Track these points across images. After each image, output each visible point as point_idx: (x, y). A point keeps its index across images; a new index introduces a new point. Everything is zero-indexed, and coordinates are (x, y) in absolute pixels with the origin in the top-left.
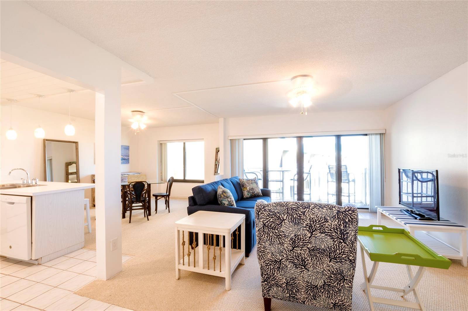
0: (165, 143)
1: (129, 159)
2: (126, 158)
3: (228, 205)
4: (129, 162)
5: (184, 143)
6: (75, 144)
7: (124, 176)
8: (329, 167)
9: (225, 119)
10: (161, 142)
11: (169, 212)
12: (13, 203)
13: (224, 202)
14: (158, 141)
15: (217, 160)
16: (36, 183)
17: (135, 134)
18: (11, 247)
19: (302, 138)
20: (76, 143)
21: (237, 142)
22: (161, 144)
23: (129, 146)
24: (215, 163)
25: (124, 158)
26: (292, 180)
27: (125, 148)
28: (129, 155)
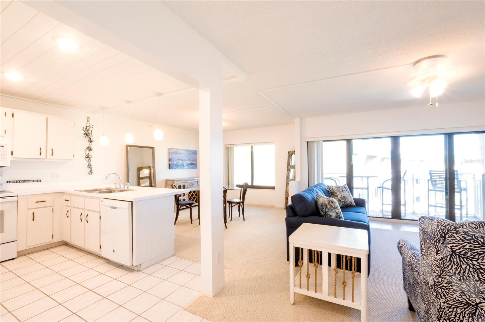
0: (232, 148)
1: (197, 164)
2: (194, 163)
3: (335, 217)
4: (197, 167)
5: (252, 147)
6: (151, 149)
7: (194, 181)
8: (430, 172)
9: (300, 119)
10: (228, 147)
11: (244, 220)
12: (115, 208)
13: (330, 213)
14: (225, 145)
15: (290, 165)
16: (128, 188)
18: (114, 251)
19: (396, 137)
20: (153, 148)
21: (315, 144)
22: (228, 148)
23: (197, 151)
24: (288, 167)
25: (192, 163)
26: (380, 187)
27: (193, 153)
28: (197, 160)
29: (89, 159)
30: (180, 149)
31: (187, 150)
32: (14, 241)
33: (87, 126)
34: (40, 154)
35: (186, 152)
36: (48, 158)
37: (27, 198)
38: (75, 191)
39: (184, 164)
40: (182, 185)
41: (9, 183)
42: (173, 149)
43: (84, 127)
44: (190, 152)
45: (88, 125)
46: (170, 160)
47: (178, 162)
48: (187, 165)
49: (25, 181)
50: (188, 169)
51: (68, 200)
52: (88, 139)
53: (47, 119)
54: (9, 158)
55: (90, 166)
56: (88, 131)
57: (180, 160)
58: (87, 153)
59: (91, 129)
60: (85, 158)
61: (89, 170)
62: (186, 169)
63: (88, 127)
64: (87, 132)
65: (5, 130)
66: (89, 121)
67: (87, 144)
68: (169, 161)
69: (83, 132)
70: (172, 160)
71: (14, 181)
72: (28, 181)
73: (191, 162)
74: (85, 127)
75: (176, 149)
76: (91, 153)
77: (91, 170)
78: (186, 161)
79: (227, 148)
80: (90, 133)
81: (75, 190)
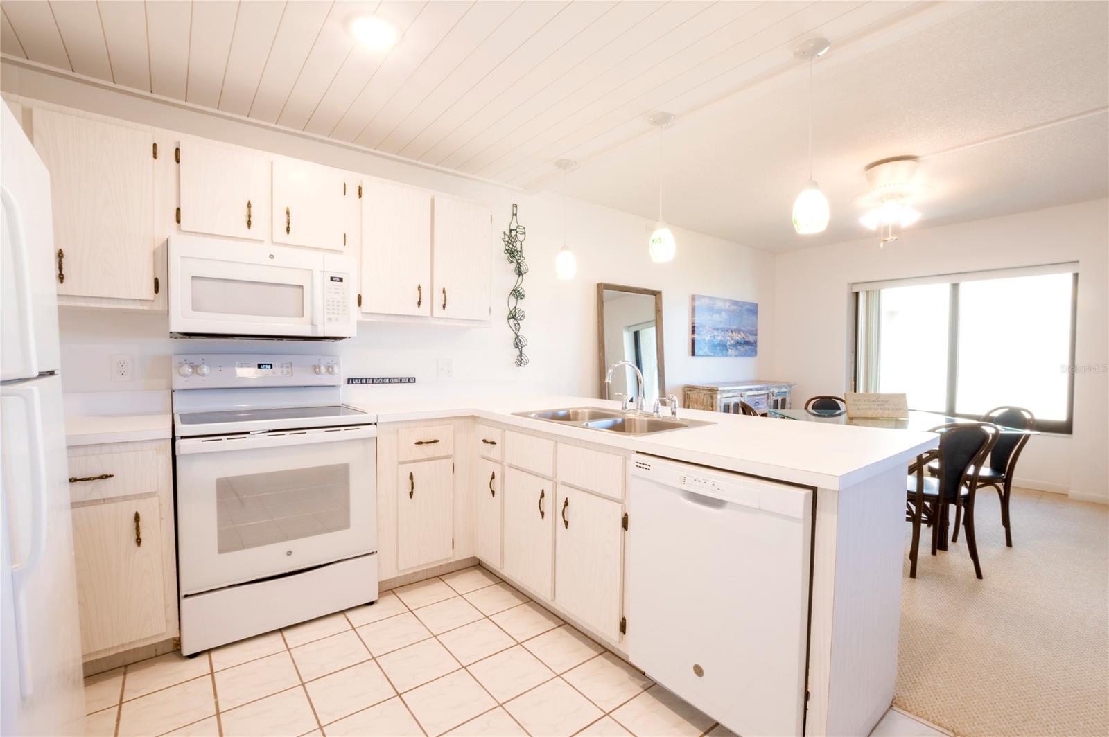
0: (872, 291)
1: (756, 342)
2: (751, 339)
4: (756, 352)
5: (955, 287)
6: (653, 296)
7: (760, 393)
10: (856, 289)
14: (849, 284)
17: (882, 244)
18: (699, 671)
20: (656, 294)
22: (857, 293)
23: (757, 305)
25: (747, 339)
27: (749, 310)
28: (757, 330)
29: (516, 322)
30: (720, 299)
31: (735, 303)
32: (372, 553)
33: (511, 230)
34: (419, 303)
35: (732, 307)
36: (435, 315)
37: (398, 430)
38: (512, 414)
39: (728, 343)
40: (732, 405)
41: (353, 383)
42: (704, 297)
43: (504, 233)
44: (741, 306)
45: (514, 227)
46: (696, 329)
47: (715, 336)
48: (731, 345)
49: (383, 380)
50: (736, 356)
51: (493, 443)
52: (514, 265)
53: (433, 201)
54: (355, 313)
55: (518, 344)
56: (514, 244)
57: (717, 329)
58: (512, 306)
59: (520, 237)
60: (509, 319)
61: (517, 352)
62: (731, 356)
63: (513, 233)
64: (511, 246)
65: (345, 235)
66: (516, 215)
67: (511, 280)
68: (693, 332)
69: (503, 246)
70: (701, 329)
71: (361, 379)
72: (390, 380)
73: (743, 335)
74: (507, 233)
75: (710, 298)
76: (522, 304)
77: (521, 355)
78: (732, 332)
79: (853, 293)
80: (519, 249)
81: (513, 412)
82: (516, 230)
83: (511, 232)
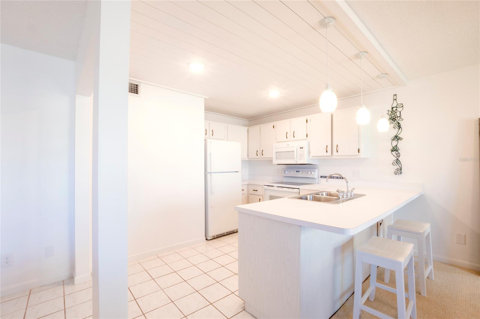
29: (397, 152)
33: (393, 108)
34: (327, 152)
36: (333, 155)
41: (322, 178)
43: (388, 110)
45: (394, 105)
52: (395, 125)
53: (332, 115)
54: (306, 157)
56: (395, 114)
58: (394, 145)
59: (399, 109)
63: (394, 109)
64: (393, 115)
65: (307, 134)
66: (396, 100)
67: (394, 132)
69: (387, 117)
71: (324, 176)
74: (390, 109)
80: (399, 115)
82: (396, 107)
83: (393, 109)
